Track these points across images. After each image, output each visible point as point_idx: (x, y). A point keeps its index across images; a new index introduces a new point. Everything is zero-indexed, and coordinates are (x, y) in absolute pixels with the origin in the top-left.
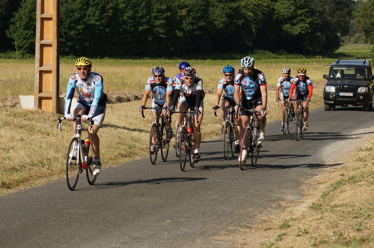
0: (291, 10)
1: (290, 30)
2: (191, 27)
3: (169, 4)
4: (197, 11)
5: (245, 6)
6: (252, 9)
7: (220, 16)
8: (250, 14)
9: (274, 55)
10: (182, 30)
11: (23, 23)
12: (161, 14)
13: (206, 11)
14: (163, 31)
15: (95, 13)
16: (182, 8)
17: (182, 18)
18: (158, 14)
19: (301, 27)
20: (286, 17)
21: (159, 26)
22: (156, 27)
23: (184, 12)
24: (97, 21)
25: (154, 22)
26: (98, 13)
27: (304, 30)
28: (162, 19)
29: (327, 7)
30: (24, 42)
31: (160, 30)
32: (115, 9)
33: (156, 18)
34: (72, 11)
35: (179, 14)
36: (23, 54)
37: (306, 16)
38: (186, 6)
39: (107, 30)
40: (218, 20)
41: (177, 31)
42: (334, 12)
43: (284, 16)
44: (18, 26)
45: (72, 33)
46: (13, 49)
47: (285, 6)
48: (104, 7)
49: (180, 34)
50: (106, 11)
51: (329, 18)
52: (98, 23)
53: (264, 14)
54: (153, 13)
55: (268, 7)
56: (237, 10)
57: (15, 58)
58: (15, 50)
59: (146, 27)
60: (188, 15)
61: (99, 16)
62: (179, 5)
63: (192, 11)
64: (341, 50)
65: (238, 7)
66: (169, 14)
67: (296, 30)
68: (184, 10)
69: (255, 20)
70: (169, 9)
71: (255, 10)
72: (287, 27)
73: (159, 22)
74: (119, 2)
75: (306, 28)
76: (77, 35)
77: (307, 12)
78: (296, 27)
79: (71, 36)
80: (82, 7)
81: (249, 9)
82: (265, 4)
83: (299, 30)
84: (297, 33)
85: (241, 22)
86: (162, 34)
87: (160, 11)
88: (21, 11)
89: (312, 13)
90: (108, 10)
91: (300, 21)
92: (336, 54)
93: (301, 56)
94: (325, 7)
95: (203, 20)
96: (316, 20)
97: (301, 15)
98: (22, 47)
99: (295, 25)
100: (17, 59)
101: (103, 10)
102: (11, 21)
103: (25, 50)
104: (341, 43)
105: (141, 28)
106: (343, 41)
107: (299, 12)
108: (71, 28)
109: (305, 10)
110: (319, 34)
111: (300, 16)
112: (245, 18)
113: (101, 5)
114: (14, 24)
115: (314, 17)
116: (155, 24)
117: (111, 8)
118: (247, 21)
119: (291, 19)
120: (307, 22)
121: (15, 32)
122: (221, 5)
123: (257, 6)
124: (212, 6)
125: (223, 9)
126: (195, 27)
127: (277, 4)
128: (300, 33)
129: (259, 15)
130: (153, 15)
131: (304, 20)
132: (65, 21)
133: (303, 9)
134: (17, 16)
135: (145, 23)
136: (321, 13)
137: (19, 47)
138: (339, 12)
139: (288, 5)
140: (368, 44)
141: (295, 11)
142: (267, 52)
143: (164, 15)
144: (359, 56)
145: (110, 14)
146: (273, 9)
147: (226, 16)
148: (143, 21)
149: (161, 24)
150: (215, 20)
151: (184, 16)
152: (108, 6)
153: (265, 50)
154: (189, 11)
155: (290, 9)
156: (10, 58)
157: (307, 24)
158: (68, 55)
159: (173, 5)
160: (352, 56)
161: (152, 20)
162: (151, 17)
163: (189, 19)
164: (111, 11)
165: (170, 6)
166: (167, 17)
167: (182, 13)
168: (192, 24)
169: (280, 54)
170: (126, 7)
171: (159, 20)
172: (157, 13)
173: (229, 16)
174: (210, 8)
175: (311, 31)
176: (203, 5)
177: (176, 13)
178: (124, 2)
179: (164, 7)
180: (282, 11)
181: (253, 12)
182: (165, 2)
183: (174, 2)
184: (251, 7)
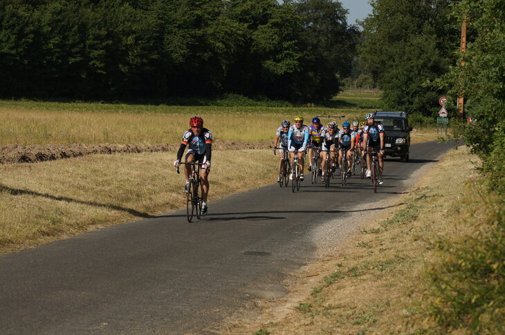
0: (274, 42)
1: (272, 68)
2: (139, 60)
3: (111, 29)
4: (149, 40)
5: (213, 35)
6: (223, 38)
7: (180, 47)
8: (220, 44)
9: (250, 101)
10: (127, 63)
12: (99, 42)
13: (162, 39)
14: (102, 65)
15: (9, 38)
16: (128, 35)
17: (128, 47)
18: (95, 42)
19: (288, 65)
20: (267, 50)
21: (96, 58)
22: (92, 59)
23: (130, 40)
24: (12, 49)
25: (90, 52)
26: (13, 38)
27: (291, 69)
28: (101, 49)
29: (323, 39)
31: (98, 64)
32: (37, 33)
33: (92, 47)
35: (124, 42)
37: (294, 50)
38: (134, 32)
39: (26, 62)
40: (176, 52)
41: (120, 65)
42: (332, 45)
43: (265, 49)
47: (267, 35)
48: (21, 30)
49: (124, 69)
50: (25, 36)
51: (325, 54)
52: (13, 52)
53: (239, 46)
54: (88, 39)
55: (244, 36)
56: (202, 39)
59: (78, 59)
60: (136, 44)
61: (15, 42)
62: (123, 31)
63: (141, 40)
64: (340, 96)
65: (204, 35)
66: (110, 42)
67: (281, 68)
68: (130, 38)
69: (226, 53)
70: (110, 35)
71: (227, 39)
72: (269, 64)
73: (96, 53)
74: (43, 24)
75: (295, 66)
77: (295, 44)
78: (280, 64)
81: (218, 38)
82: (240, 32)
83: (284, 69)
84: (282, 72)
85: (207, 55)
86: (100, 68)
87: (97, 38)
89: (302, 46)
90: (28, 34)
91: (286, 56)
92: (334, 101)
93: (287, 103)
94: (320, 38)
95: (156, 52)
96: (308, 56)
97: (287, 49)
99: (279, 61)
101: (21, 35)
104: (340, 87)
105: (72, 60)
106: (343, 85)
107: (285, 44)
109: (294, 42)
110: (311, 74)
111: (286, 49)
112: (212, 50)
113: (17, 28)
115: (305, 52)
116: (91, 55)
117: (32, 32)
118: (216, 54)
119: (274, 53)
120: (295, 58)
122: (181, 31)
123: (229, 35)
124: (168, 33)
125: (183, 37)
126: (144, 61)
127: (256, 33)
128: (286, 72)
129: (230, 47)
130: (88, 42)
131: (291, 56)
133: (291, 40)
135: (77, 53)
136: (315, 47)
138: (339, 45)
139: (271, 34)
140: (376, 90)
141: (279, 43)
142: (241, 97)
143: (104, 44)
144: (363, 105)
145: (30, 41)
146: (251, 39)
147: (187, 47)
148: (76, 50)
149: (100, 55)
150: (172, 52)
151: (131, 45)
152: (28, 29)
153: (239, 93)
154: (137, 39)
155: (273, 40)
157: (296, 60)
159: (116, 30)
160: (355, 105)
161: (87, 50)
162: (85, 46)
163: (137, 49)
164: (32, 36)
165: (112, 31)
166: (108, 45)
167: (127, 41)
168: (141, 56)
169: (259, 100)
170: (52, 32)
171: (96, 49)
172: (94, 40)
173: (191, 47)
174: (166, 36)
175: (300, 69)
176: (157, 32)
177: (120, 41)
178: (49, 25)
179: (103, 32)
180: (263, 42)
181: (223, 43)
182: (105, 26)
183: (117, 26)
184: (221, 35)
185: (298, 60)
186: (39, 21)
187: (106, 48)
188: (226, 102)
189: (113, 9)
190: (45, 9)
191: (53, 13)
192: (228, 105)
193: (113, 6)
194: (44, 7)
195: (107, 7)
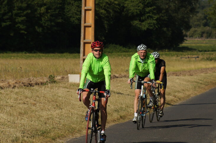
0: (140, 8)
1: (139, 26)
2: (49, 23)
3: (29, 2)
6: (105, 6)
7: (76, 13)
8: (103, 11)
9: (124, 49)
10: (41, 26)
12: (22, 11)
13: (63, 9)
14: (24, 27)
16: (41, 6)
17: (41, 15)
18: (19, 12)
19: (149, 23)
20: (135, 14)
21: (20, 23)
22: (17, 23)
23: (43, 9)
25: (15, 19)
27: (152, 26)
28: (23, 16)
29: (172, 5)
31: (21, 26)
33: (17, 15)
35: (38, 12)
37: (153, 13)
38: (45, 5)
40: (74, 17)
41: (36, 27)
42: (179, 9)
43: (133, 13)
47: (134, 4)
49: (39, 30)
51: (174, 15)
53: (115, 12)
54: (14, 10)
55: (119, 5)
59: (8, 23)
60: (47, 12)
62: (38, 3)
63: (50, 9)
64: (184, 45)
66: (29, 11)
67: (144, 26)
68: (43, 8)
69: (108, 17)
70: (29, 7)
71: (108, 7)
72: (136, 23)
73: (20, 19)
75: (154, 24)
77: (154, 9)
78: (144, 23)
81: (101, 7)
82: (116, 2)
83: (147, 26)
84: (145, 29)
86: (22, 30)
87: (20, 9)
89: (159, 10)
91: (148, 18)
92: (179, 48)
95: (60, 17)
96: (163, 17)
97: (149, 12)
99: (143, 21)
104: (185, 38)
105: (4, 24)
106: (187, 36)
107: (147, 10)
109: (153, 8)
110: (165, 29)
115: (161, 14)
116: (17, 20)
119: (140, 16)
120: (154, 19)
122: (76, 3)
123: (109, 4)
124: (68, 4)
126: (53, 23)
127: (127, 2)
128: (148, 29)
130: (14, 12)
131: (151, 17)
133: (151, 6)
135: (7, 19)
136: (167, 10)
138: (184, 9)
139: (137, 3)
140: (203, 39)
141: (143, 8)
142: (118, 46)
143: (25, 13)
144: (200, 49)
146: (123, 6)
148: (5, 17)
149: (22, 21)
150: (71, 17)
151: (43, 13)
153: (116, 44)
154: (47, 9)
155: (138, 7)
157: (155, 20)
160: (195, 50)
161: (14, 17)
162: (12, 14)
163: (47, 16)
167: (41, 10)
168: (51, 20)
169: (130, 48)
171: (20, 17)
172: (18, 10)
174: (66, 6)
175: (158, 26)
176: (60, 4)
177: (36, 10)
179: (24, 5)
180: (132, 8)
181: (105, 10)
187: (27, 15)
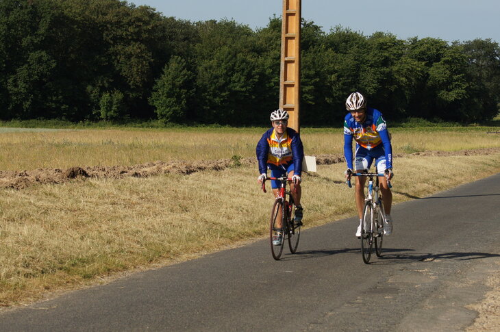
1: (445, 96)
2: (341, 93)
3: (318, 69)
4: (348, 76)
5: (398, 71)
6: (405, 74)
7: (372, 81)
8: (404, 79)
9: (429, 123)
10: (331, 96)
11: (166, 90)
12: (309, 80)
13: (357, 76)
14: (312, 97)
15: (240, 78)
16: (332, 74)
17: (333, 83)
18: (306, 80)
19: (457, 93)
20: (441, 82)
21: (307, 93)
22: (304, 93)
23: (333, 77)
24: (242, 87)
26: (243, 79)
27: (460, 96)
28: (311, 85)
29: (484, 72)
30: (167, 110)
31: (309, 97)
32: (262, 75)
33: (304, 84)
34: (217, 77)
35: (329, 80)
36: (166, 123)
37: (462, 81)
38: (336, 72)
39: (253, 97)
40: (370, 86)
41: (326, 98)
42: (492, 76)
43: (439, 81)
44: (160, 93)
45: (217, 100)
46: (155, 117)
47: (440, 71)
48: (249, 73)
49: (329, 100)
50: (252, 77)
51: (487, 84)
52: (244, 89)
53: (418, 79)
55: (422, 72)
56: (389, 74)
57: (158, 127)
58: (157, 118)
60: (338, 80)
61: (245, 82)
62: (328, 71)
63: (342, 77)
64: (499, 117)
65: (390, 72)
66: (318, 80)
67: (451, 96)
68: (333, 76)
69: (409, 85)
70: (317, 74)
71: (409, 75)
72: (442, 93)
73: (307, 89)
74: (266, 67)
75: (463, 94)
76: (222, 102)
77: (463, 77)
78: (451, 93)
79: (215, 103)
80: (227, 73)
81: (402, 74)
82: (419, 69)
83: (455, 96)
84: (453, 99)
85: (393, 88)
86: (310, 100)
87: (308, 76)
88: (164, 78)
89: (469, 78)
90: (254, 75)
91: (456, 87)
92: (494, 122)
93: (457, 123)
94: (482, 71)
96: (473, 86)
97: (457, 81)
98: (165, 115)
99: (451, 90)
100: (159, 129)
101: (249, 76)
102: (154, 88)
103: (168, 118)
107: (455, 77)
108: (215, 95)
109: (461, 75)
110: (476, 100)
111: (455, 81)
112: (397, 83)
113: (246, 71)
114: (156, 91)
115: (471, 83)
117: (258, 74)
118: (400, 87)
119: (447, 85)
120: (463, 88)
121: (158, 100)
122: (372, 69)
123: (411, 71)
124: (363, 71)
125: (375, 74)
127: (432, 69)
128: (456, 99)
129: (412, 81)
131: (460, 86)
132: (210, 88)
133: (459, 74)
134: (159, 82)
136: (479, 79)
137: (162, 115)
139: (443, 70)
141: (451, 76)
142: (421, 119)
143: (313, 81)
145: (256, 80)
146: (427, 73)
147: (378, 82)
149: (309, 90)
150: (366, 86)
151: (334, 82)
152: (254, 72)
153: (419, 117)
154: (339, 77)
155: (445, 74)
156: (152, 127)
158: (213, 123)
159: (322, 70)
163: (338, 84)
164: (257, 77)
165: (320, 71)
166: (316, 82)
167: (331, 78)
169: (435, 122)
170: (272, 73)
171: (307, 86)
173: (381, 82)
174: (361, 73)
175: (468, 97)
176: (354, 70)
177: (326, 78)
178: (270, 68)
179: (312, 72)
180: (437, 76)
181: (406, 77)
182: (313, 68)
183: (323, 67)
184: (404, 71)
185: (466, 89)
186: (263, 65)
187: (315, 84)
188: (409, 124)
189: (319, 54)
190: (267, 55)
191: (273, 59)
192: (411, 127)
193: (319, 52)
194: (266, 53)
195: (315, 52)
